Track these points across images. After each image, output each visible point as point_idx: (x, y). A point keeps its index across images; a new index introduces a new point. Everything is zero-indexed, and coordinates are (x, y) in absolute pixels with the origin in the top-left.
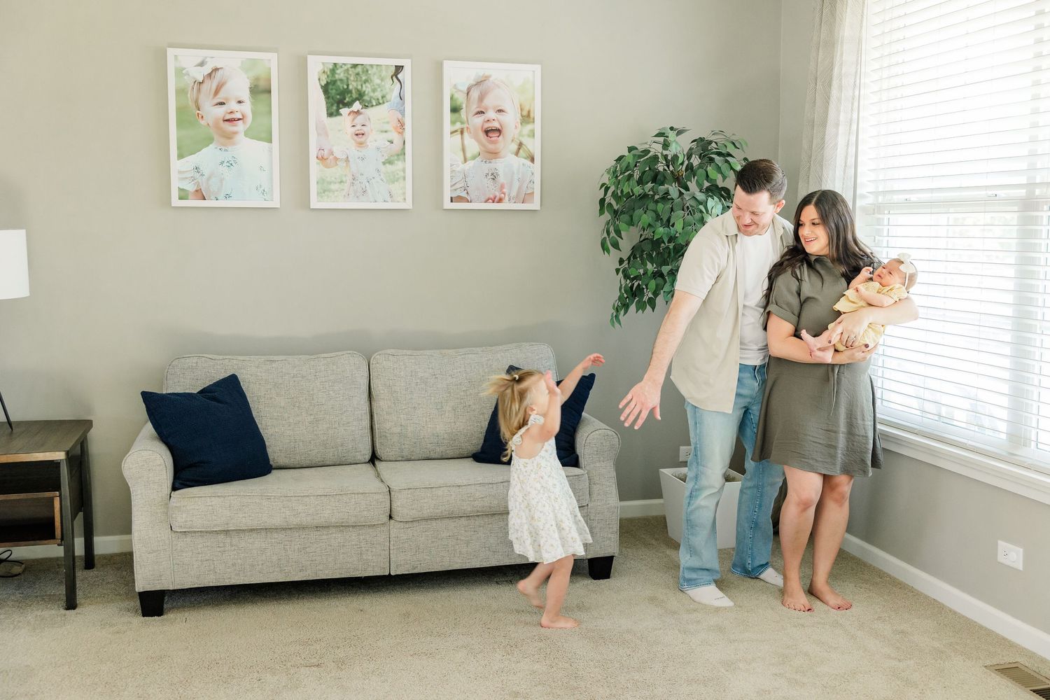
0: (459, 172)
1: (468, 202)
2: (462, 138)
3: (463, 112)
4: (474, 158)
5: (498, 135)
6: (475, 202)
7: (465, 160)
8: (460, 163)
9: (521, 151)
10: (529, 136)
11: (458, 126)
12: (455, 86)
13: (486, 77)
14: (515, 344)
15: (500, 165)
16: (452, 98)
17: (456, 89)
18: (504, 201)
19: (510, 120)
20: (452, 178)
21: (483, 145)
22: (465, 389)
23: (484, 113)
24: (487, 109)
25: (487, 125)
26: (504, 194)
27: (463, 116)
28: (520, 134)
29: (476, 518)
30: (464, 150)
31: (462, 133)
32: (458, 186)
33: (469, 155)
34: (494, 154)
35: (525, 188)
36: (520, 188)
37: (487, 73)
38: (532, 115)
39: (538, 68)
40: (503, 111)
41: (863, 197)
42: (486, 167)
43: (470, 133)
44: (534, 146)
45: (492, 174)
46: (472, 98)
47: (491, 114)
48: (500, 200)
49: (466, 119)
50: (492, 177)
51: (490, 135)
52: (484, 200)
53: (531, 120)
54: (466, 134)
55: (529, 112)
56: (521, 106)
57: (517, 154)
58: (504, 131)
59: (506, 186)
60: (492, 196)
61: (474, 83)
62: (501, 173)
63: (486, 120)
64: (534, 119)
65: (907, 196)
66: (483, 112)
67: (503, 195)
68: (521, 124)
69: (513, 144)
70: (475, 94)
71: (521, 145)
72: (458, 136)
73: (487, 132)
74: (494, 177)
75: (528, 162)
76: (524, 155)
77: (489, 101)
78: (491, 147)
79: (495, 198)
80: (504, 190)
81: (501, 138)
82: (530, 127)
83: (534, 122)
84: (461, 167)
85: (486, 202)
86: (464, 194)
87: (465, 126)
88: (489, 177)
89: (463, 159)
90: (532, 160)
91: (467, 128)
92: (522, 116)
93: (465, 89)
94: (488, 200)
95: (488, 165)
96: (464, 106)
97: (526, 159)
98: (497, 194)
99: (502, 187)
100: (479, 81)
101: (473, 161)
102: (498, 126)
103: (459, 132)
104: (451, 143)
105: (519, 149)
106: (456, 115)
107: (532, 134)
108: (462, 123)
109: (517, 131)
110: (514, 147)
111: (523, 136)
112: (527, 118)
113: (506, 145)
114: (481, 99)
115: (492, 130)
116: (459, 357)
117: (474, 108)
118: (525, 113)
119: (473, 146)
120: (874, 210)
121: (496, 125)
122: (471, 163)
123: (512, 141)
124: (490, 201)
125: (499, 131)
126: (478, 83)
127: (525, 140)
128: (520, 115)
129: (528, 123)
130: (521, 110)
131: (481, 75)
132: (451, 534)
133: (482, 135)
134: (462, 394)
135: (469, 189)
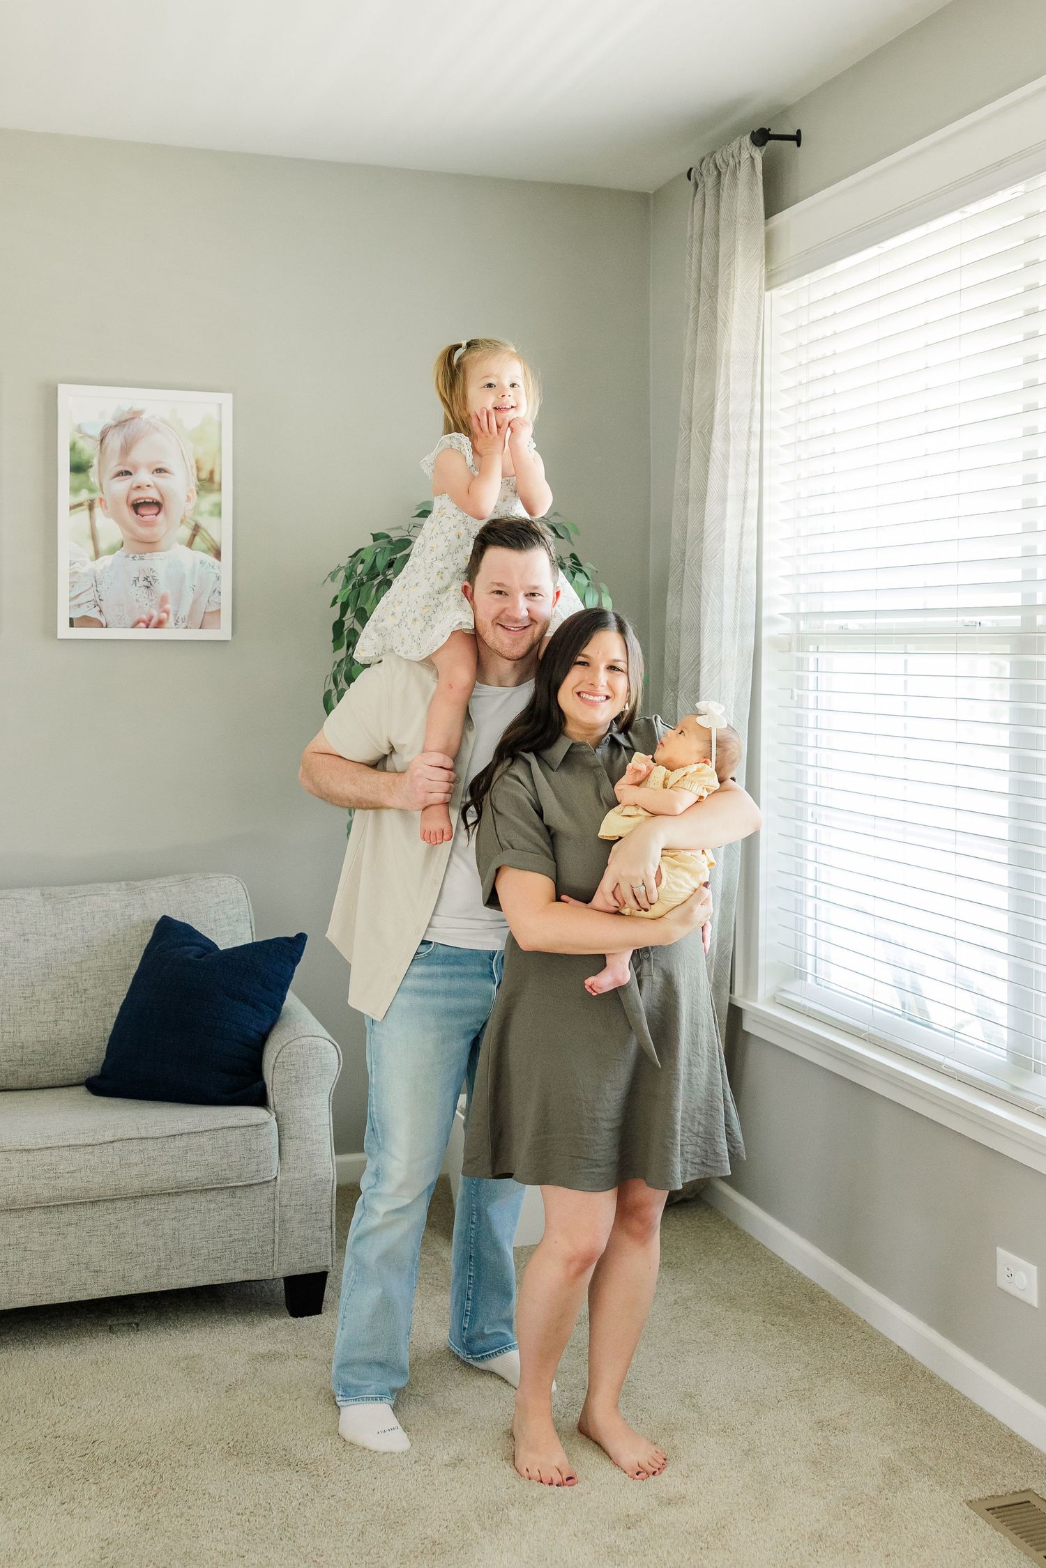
0: (85, 575)
1: (102, 627)
2: (91, 517)
3: (93, 475)
4: (112, 551)
5: (155, 511)
6: (114, 627)
7: (97, 554)
8: (88, 559)
9: (197, 539)
10: (211, 514)
11: (84, 496)
12: (79, 429)
13: (135, 413)
14: (178, 877)
15: (159, 563)
16: (73, 448)
17: (81, 433)
18: (167, 625)
19: (179, 486)
20: (72, 585)
21: (131, 530)
22: (78, 959)
23: (131, 474)
24: (136, 468)
25: (136, 495)
26: (168, 613)
27: (92, 480)
28: (196, 510)
29: (64, 1209)
30: (94, 537)
31: (91, 507)
32: (83, 599)
33: (103, 545)
34: (149, 545)
35: (204, 600)
36: (195, 602)
37: (137, 407)
38: (216, 478)
39: (226, 399)
40: (165, 471)
41: (773, 621)
42: (135, 567)
43: (106, 508)
44: (221, 530)
45: (146, 579)
46: (109, 450)
47: (144, 476)
48: (160, 624)
49: (98, 485)
50: (146, 583)
51: (142, 511)
52: (131, 624)
53: (216, 486)
54: (98, 510)
55: (212, 473)
56: (197, 462)
57: (190, 544)
58: (166, 505)
59: (170, 600)
60: (144, 617)
61: (113, 423)
62: (161, 576)
63: (134, 485)
64: (220, 484)
65: (842, 622)
66: (128, 473)
67: (164, 615)
68: (197, 492)
69: (183, 527)
70: (114, 442)
71: (196, 529)
72: (84, 514)
73: (136, 507)
74: (149, 584)
75: (211, 559)
76: (204, 546)
77: (140, 454)
78: (143, 532)
79: (150, 620)
80: (168, 606)
81: (161, 516)
82: (212, 498)
83: (220, 490)
84: (91, 565)
85: (134, 626)
86: (94, 613)
87: (96, 496)
88: (141, 583)
89: (92, 553)
90: (218, 555)
91: (101, 499)
92: (199, 480)
93: (96, 433)
94: (138, 622)
95: (138, 564)
96: (95, 462)
97: (204, 551)
98: (156, 613)
99: (164, 600)
100: (123, 419)
101: (112, 556)
102: (156, 497)
103: (86, 507)
104: (70, 525)
105: (194, 536)
106: (81, 477)
107: (217, 510)
108: (91, 490)
109: (191, 506)
110: (186, 532)
111: (200, 514)
112: (208, 483)
113: (172, 529)
114: (126, 449)
115: (145, 502)
116: (74, 902)
117: (114, 466)
118: (204, 475)
119: (110, 529)
120: (790, 643)
121: (152, 494)
122: (106, 560)
123: (182, 522)
124: (142, 625)
125: (158, 505)
126: (121, 424)
127: (204, 521)
128: (194, 479)
129: (211, 491)
130: (198, 469)
131: (126, 409)
132: (13, 1240)
133: (128, 513)
134: (73, 968)
135: (103, 604)
